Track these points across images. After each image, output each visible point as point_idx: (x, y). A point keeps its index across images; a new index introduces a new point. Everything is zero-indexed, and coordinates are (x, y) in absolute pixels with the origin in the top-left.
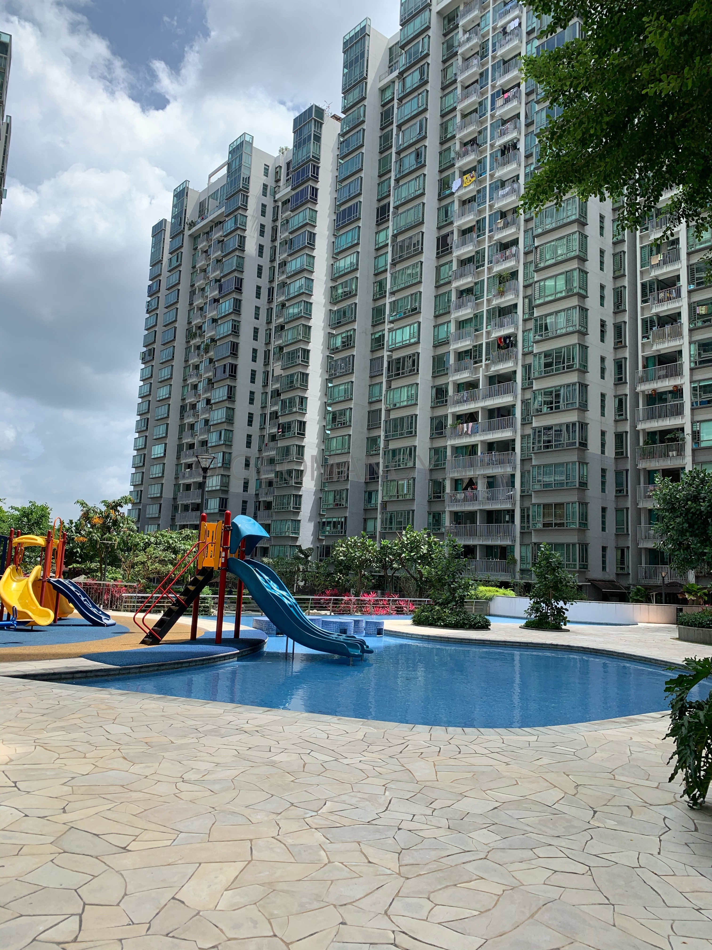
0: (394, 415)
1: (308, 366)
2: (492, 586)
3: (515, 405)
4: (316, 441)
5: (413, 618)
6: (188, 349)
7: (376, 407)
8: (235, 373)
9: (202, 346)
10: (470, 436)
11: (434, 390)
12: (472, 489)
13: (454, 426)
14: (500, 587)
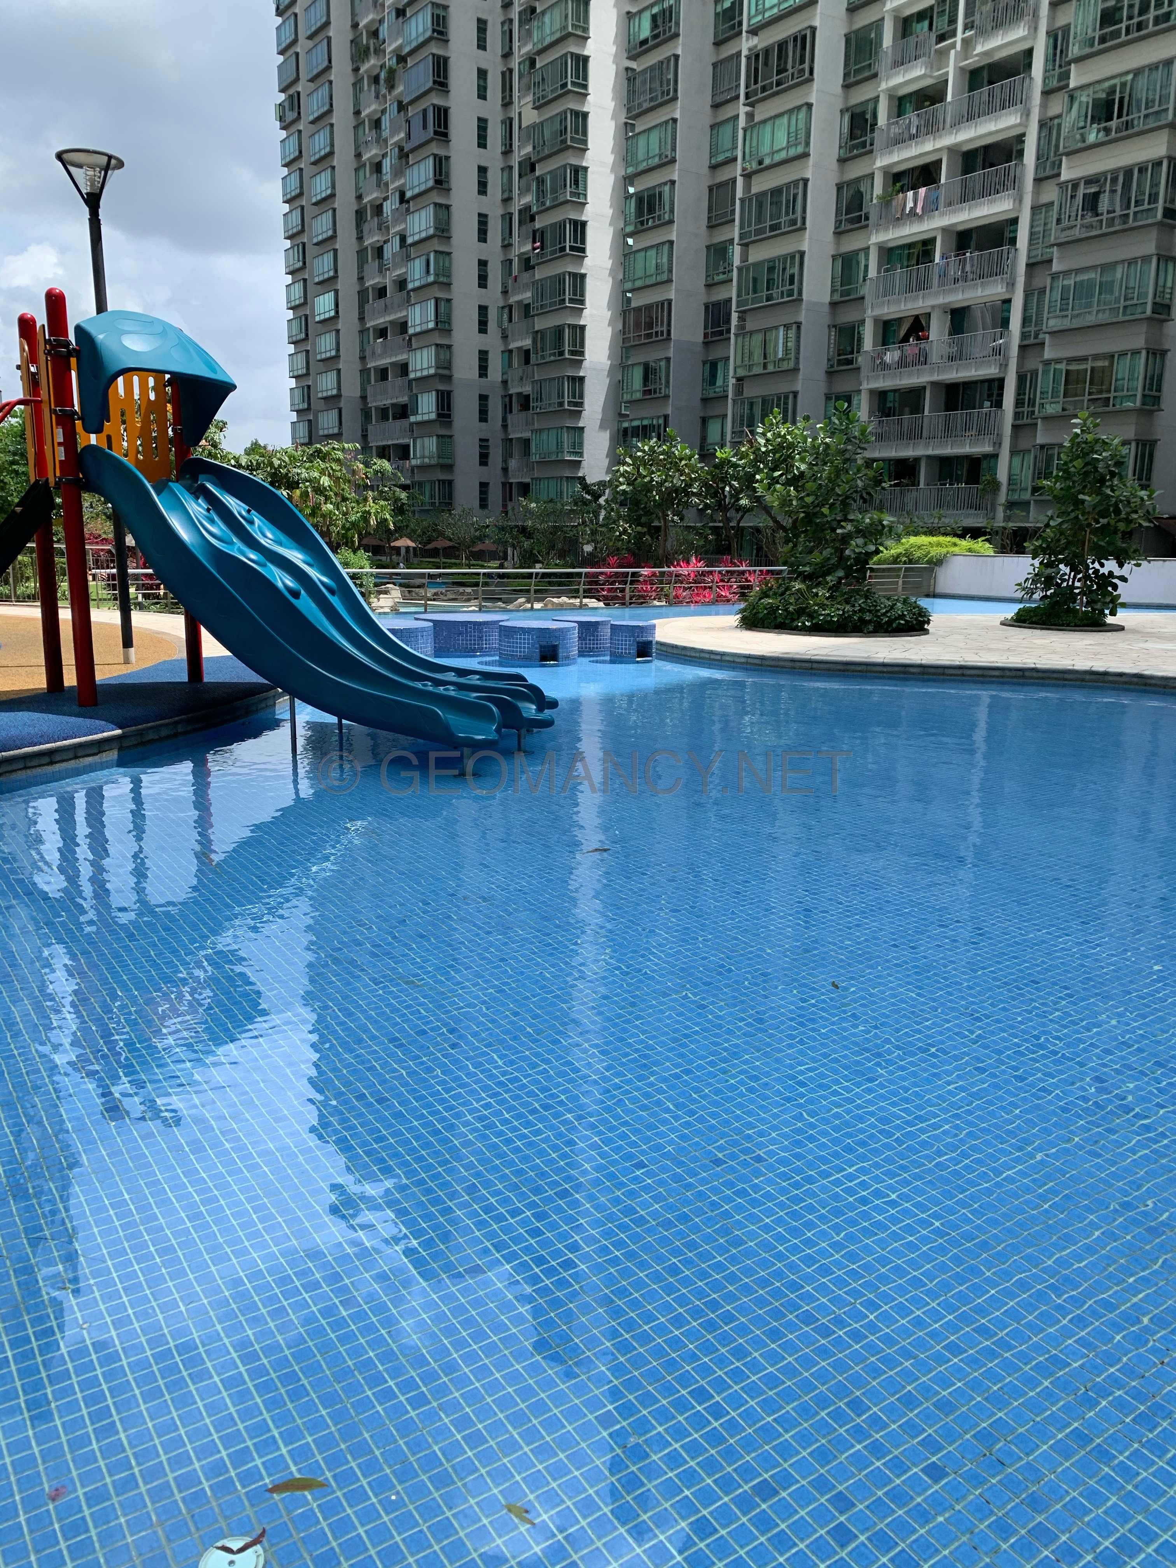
0: (761, 184)
1: (586, 95)
2: (946, 534)
3: (1024, 135)
4: (609, 264)
5: (742, 611)
6: (357, 85)
7: (724, 175)
8: (446, 127)
9: (383, 76)
10: (920, 218)
11: (847, 117)
12: (919, 338)
13: (886, 201)
14: (962, 536)
